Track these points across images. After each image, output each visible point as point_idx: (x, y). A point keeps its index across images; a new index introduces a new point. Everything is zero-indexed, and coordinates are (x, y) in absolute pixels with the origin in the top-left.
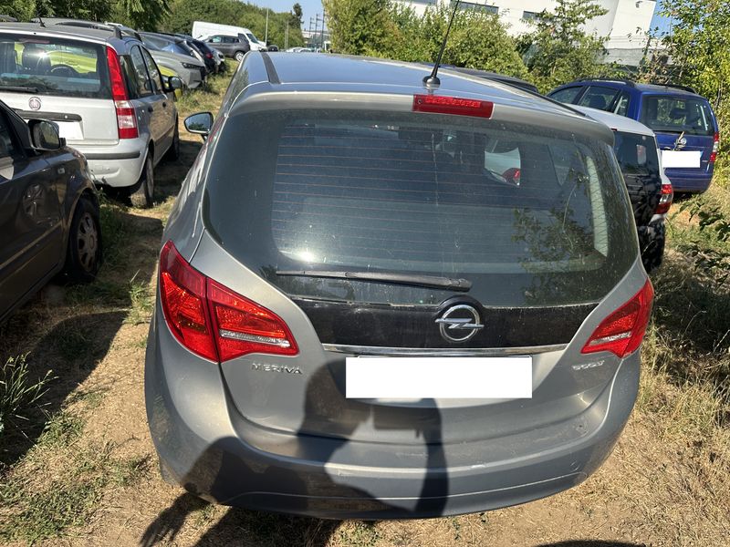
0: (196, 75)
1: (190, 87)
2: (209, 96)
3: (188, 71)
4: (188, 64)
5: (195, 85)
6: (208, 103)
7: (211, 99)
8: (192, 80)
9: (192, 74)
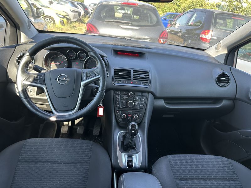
0: (76, 15)
1: (72, 20)
2: (81, 24)
3: (73, 13)
4: (73, 11)
5: (76, 20)
6: (80, 27)
7: (82, 26)
8: (74, 18)
9: (74, 15)
